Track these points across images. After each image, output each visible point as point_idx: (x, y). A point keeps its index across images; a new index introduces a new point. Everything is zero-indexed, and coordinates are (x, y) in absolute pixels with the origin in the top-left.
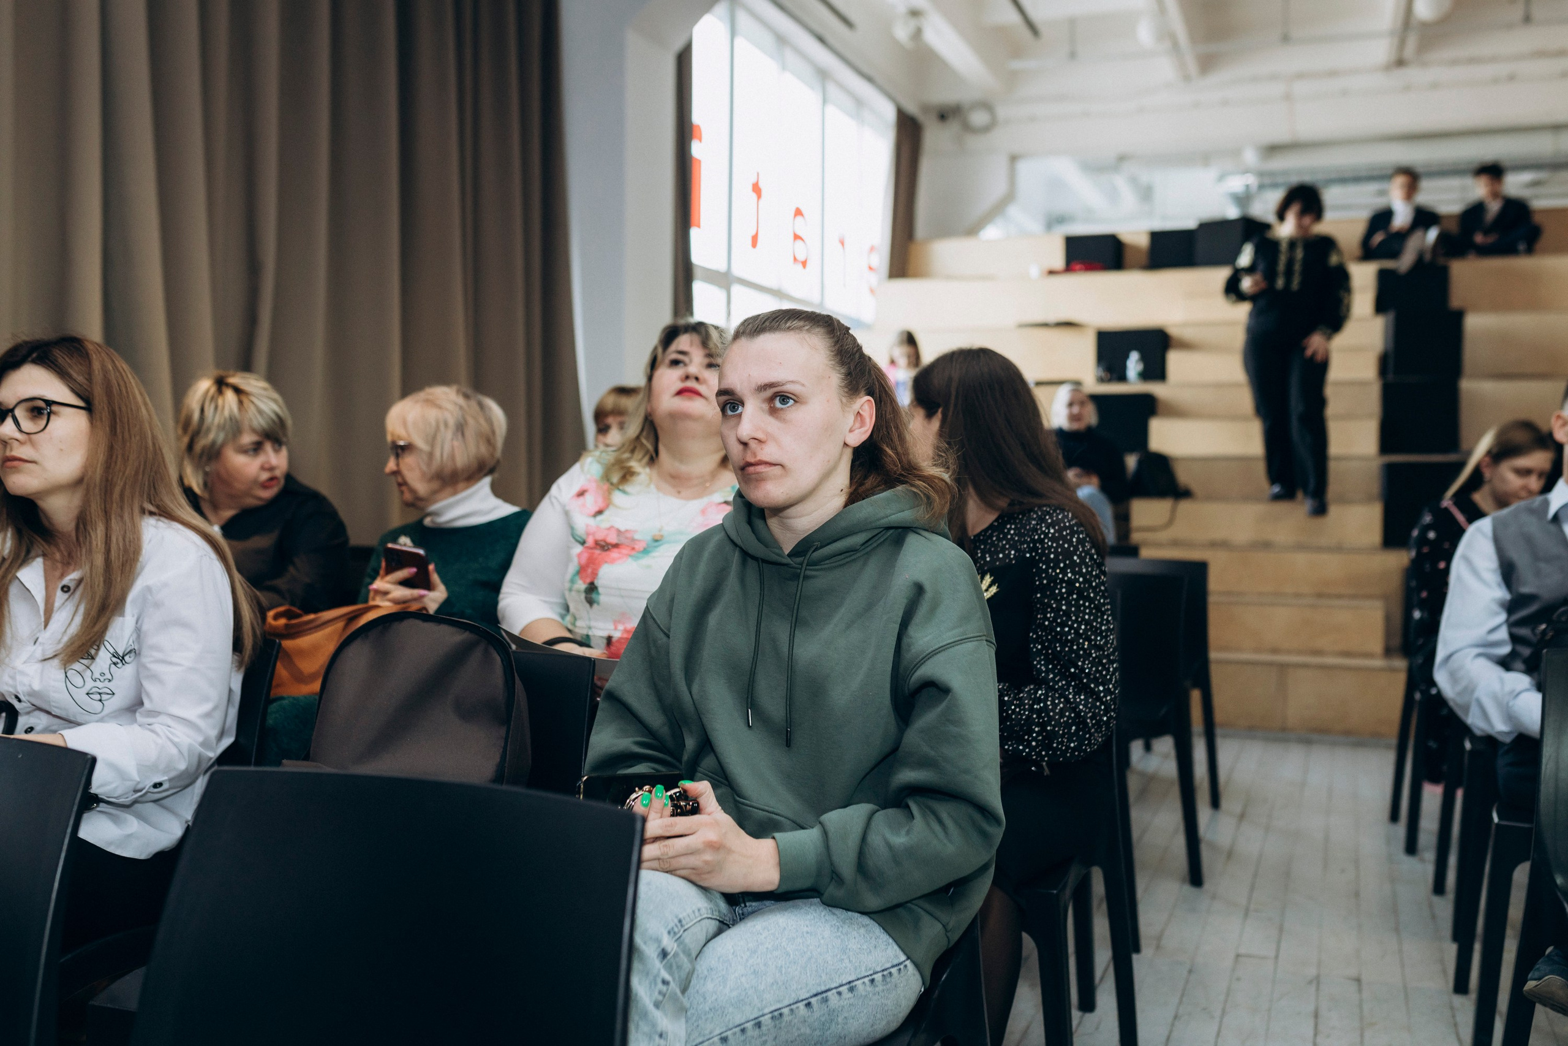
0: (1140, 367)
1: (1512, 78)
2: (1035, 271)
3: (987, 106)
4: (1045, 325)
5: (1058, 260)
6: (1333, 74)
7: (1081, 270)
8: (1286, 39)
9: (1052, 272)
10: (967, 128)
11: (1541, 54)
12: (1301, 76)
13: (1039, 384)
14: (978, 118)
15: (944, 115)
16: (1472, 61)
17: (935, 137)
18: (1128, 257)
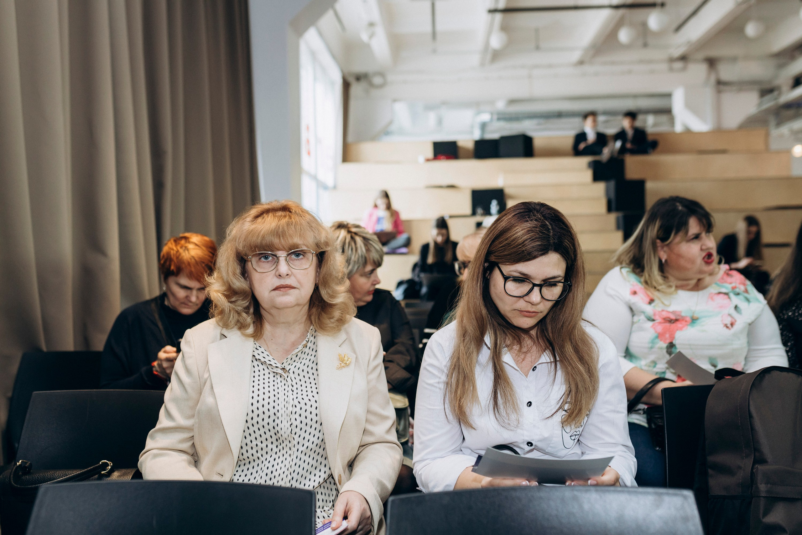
0: (498, 208)
1: (630, 72)
2: (421, 159)
3: (381, 74)
4: (441, 187)
5: (430, 153)
6: (550, 66)
7: (443, 159)
8: (538, 48)
9: (428, 160)
10: (371, 85)
11: (641, 62)
12: (536, 66)
13: (451, 217)
14: (377, 80)
15: (358, 78)
16: (613, 63)
17: (356, 89)
18: (461, 153)
